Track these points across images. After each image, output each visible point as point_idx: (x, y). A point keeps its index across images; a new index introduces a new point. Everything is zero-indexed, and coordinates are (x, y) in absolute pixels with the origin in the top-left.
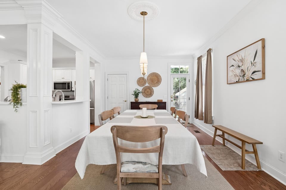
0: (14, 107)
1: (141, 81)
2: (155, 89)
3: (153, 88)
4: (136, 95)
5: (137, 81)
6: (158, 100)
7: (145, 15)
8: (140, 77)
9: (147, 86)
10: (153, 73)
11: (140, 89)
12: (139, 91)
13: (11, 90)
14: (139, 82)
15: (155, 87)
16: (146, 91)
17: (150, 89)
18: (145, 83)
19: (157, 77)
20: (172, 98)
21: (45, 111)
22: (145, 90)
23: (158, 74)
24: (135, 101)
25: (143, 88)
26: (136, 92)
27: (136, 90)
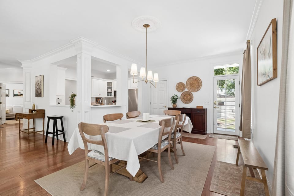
0: (71, 109)
1: (180, 87)
2: (194, 94)
3: (192, 93)
4: (174, 100)
5: (176, 87)
6: (197, 107)
7: (147, 27)
8: (179, 82)
9: (186, 91)
10: (192, 77)
11: (179, 94)
12: (177, 96)
13: (70, 97)
14: (179, 87)
15: (195, 92)
16: (185, 97)
17: (189, 95)
18: (184, 88)
19: (197, 80)
20: (215, 104)
21: (85, 112)
22: (184, 95)
23: (197, 77)
24: (173, 107)
25: (182, 94)
26: (174, 98)
27: (174, 96)
